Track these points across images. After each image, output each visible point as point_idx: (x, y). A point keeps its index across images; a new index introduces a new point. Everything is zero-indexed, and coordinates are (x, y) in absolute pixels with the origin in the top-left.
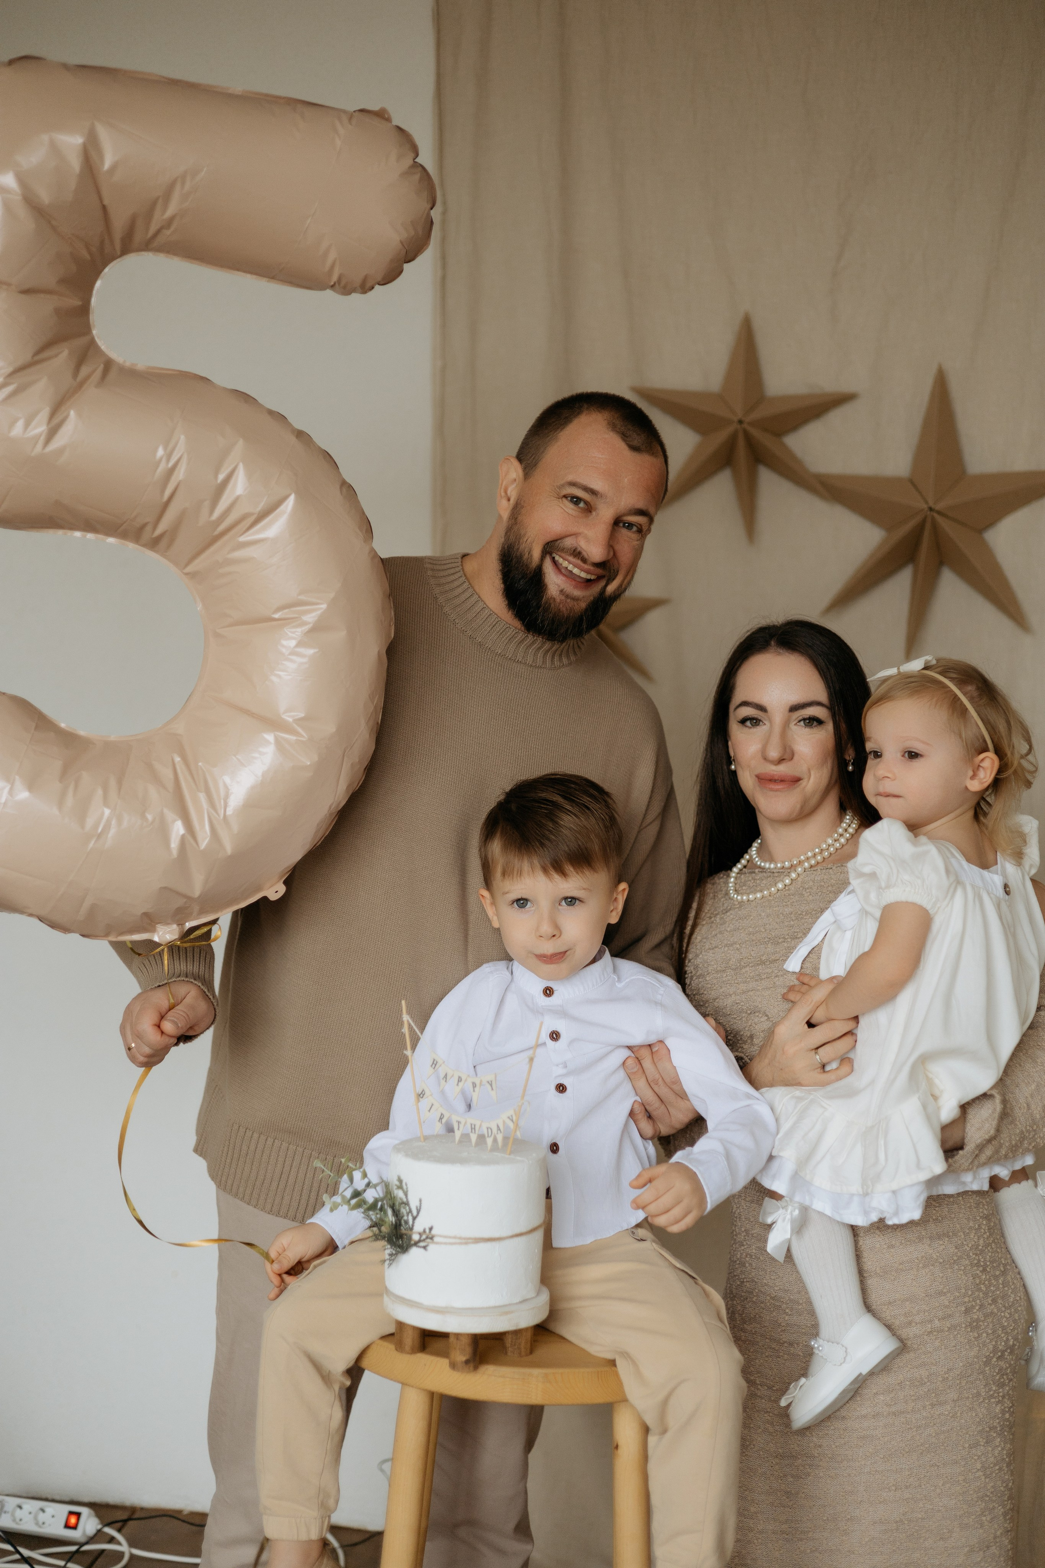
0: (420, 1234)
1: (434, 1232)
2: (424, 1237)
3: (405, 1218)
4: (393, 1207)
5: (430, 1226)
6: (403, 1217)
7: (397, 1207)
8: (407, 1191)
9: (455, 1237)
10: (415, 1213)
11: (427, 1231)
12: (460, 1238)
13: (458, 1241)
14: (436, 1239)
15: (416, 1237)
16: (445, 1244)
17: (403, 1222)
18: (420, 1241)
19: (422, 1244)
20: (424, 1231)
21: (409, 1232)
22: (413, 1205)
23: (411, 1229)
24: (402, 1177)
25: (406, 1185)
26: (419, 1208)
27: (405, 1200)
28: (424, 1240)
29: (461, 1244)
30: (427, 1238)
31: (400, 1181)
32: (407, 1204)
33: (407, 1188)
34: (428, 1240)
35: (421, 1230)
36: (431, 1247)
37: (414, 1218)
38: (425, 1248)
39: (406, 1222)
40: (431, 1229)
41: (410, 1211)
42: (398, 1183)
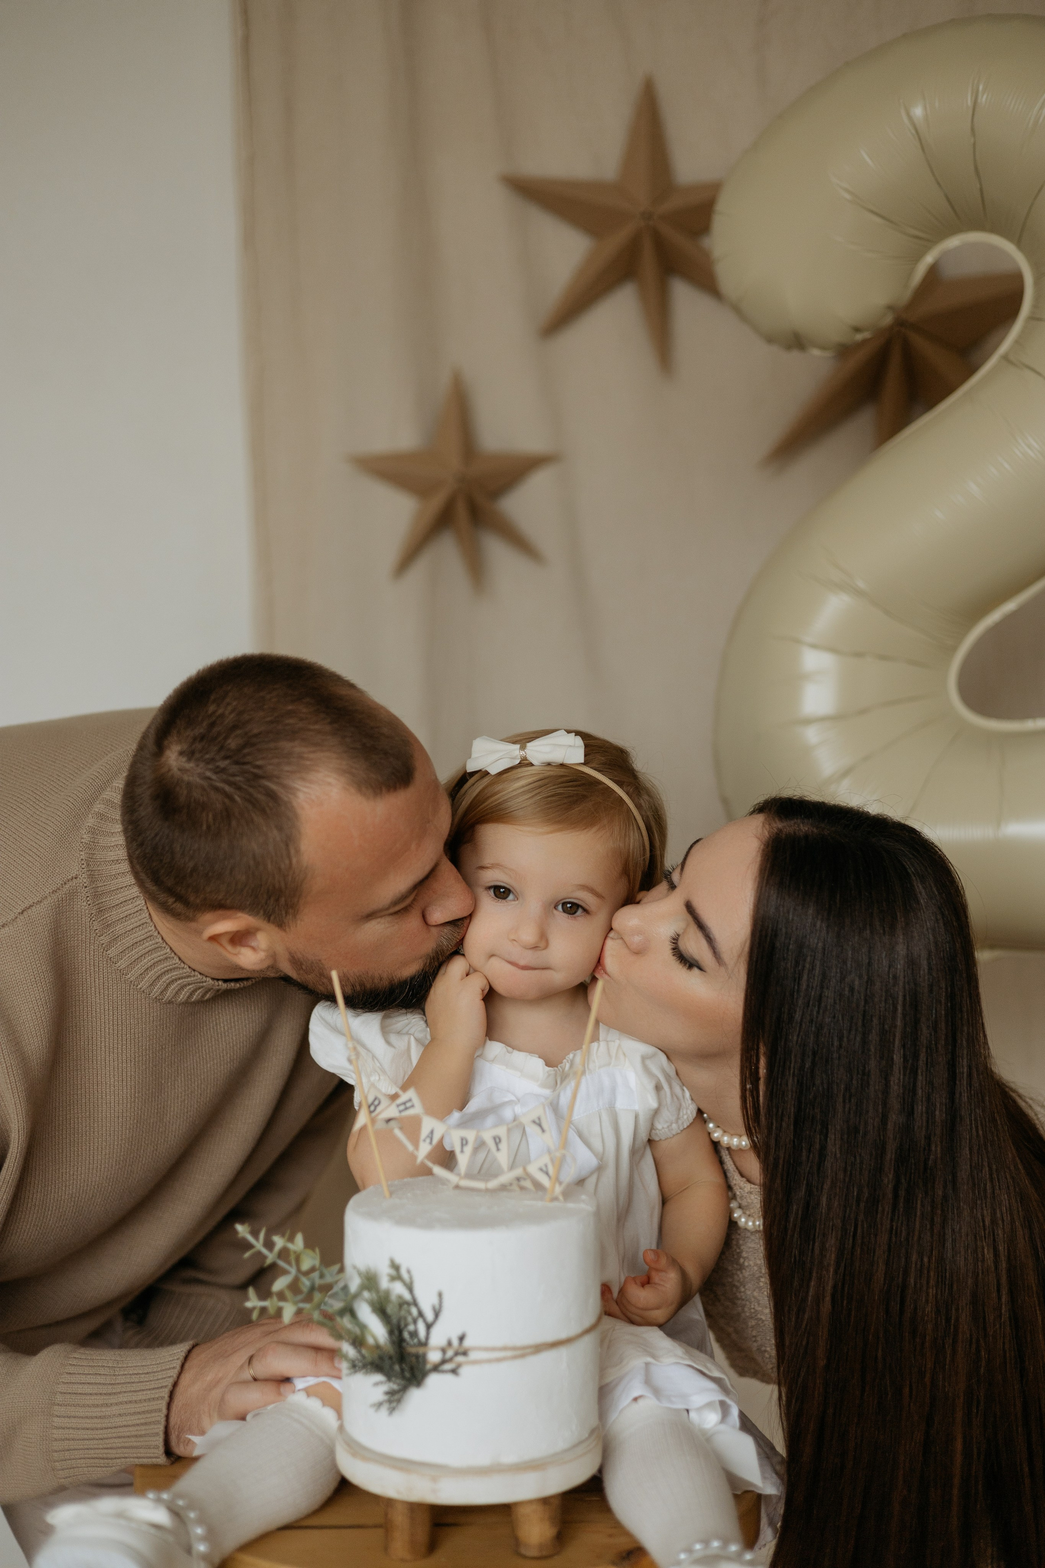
0: (444, 1351)
1: (467, 1343)
2: (450, 1353)
3: (411, 1328)
4: (381, 1310)
5: (459, 1333)
6: (406, 1325)
7: (390, 1310)
8: (412, 1283)
9: (505, 1349)
10: (430, 1316)
11: (455, 1342)
12: (514, 1348)
13: (509, 1354)
14: (473, 1356)
15: (434, 1357)
16: (489, 1361)
17: (406, 1335)
18: (444, 1362)
19: (448, 1366)
20: (450, 1344)
21: (421, 1350)
22: (426, 1304)
23: (425, 1344)
24: (398, 1261)
25: (409, 1272)
26: (437, 1307)
27: (407, 1296)
28: (451, 1360)
29: (515, 1357)
30: (457, 1354)
31: (396, 1267)
32: (415, 1303)
33: (411, 1278)
34: (460, 1359)
35: (443, 1342)
36: (463, 1371)
37: (429, 1327)
38: (454, 1371)
39: (414, 1334)
40: (462, 1338)
41: (421, 1314)
42: (393, 1272)
